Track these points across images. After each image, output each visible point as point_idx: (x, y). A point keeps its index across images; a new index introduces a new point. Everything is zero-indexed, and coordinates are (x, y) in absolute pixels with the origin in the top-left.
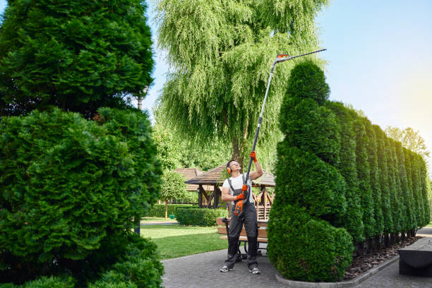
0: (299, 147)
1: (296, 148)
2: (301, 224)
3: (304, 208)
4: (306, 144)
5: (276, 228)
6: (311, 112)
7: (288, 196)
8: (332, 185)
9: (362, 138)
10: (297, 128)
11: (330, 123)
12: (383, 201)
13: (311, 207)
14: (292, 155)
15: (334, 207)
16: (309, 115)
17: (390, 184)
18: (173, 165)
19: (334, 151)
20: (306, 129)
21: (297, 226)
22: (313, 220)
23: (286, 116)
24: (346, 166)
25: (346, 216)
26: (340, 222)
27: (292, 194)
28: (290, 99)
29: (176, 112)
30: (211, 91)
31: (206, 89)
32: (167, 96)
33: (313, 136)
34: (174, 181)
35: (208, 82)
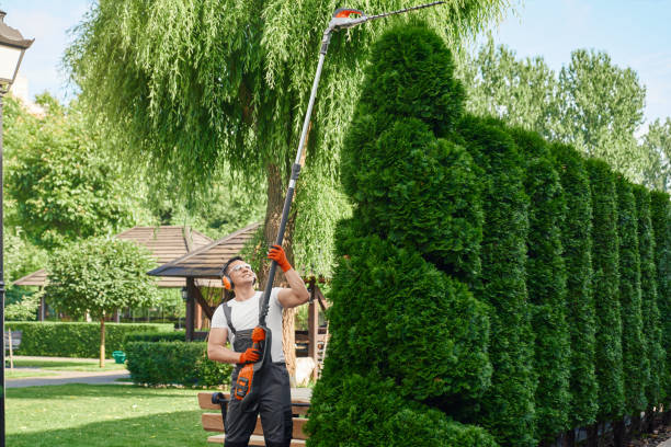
0: (384, 237)
1: (376, 237)
2: (380, 420)
3: (390, 382)
4: (400, 230)
5: (324, 426)
6: (414, 152)
7: (354, 353)
8: (455, 329)
9: (550, 201)
10: (380, 189)
11: (457, 181)
12: (601, 345)
13: (405, 381)
14: (365, 257)
15: (457, 379)
16: (410, 161)
17: (626, 301)
18: (124, 215)
19: (466, 245)
20: (399, 193)
21: (370, 425)
22: (407, 411)
23: (357, 158)
24: (501, 276)
25: (491, 395)
26: (477, 409)
27: (363, 349)
28: (369, 117)
29: (118, 91)
30: (209, 42)
31: (196, 35)
32: (94, 46)
33: (416, 212)
34: (122, 266)
35: (201, 14)
